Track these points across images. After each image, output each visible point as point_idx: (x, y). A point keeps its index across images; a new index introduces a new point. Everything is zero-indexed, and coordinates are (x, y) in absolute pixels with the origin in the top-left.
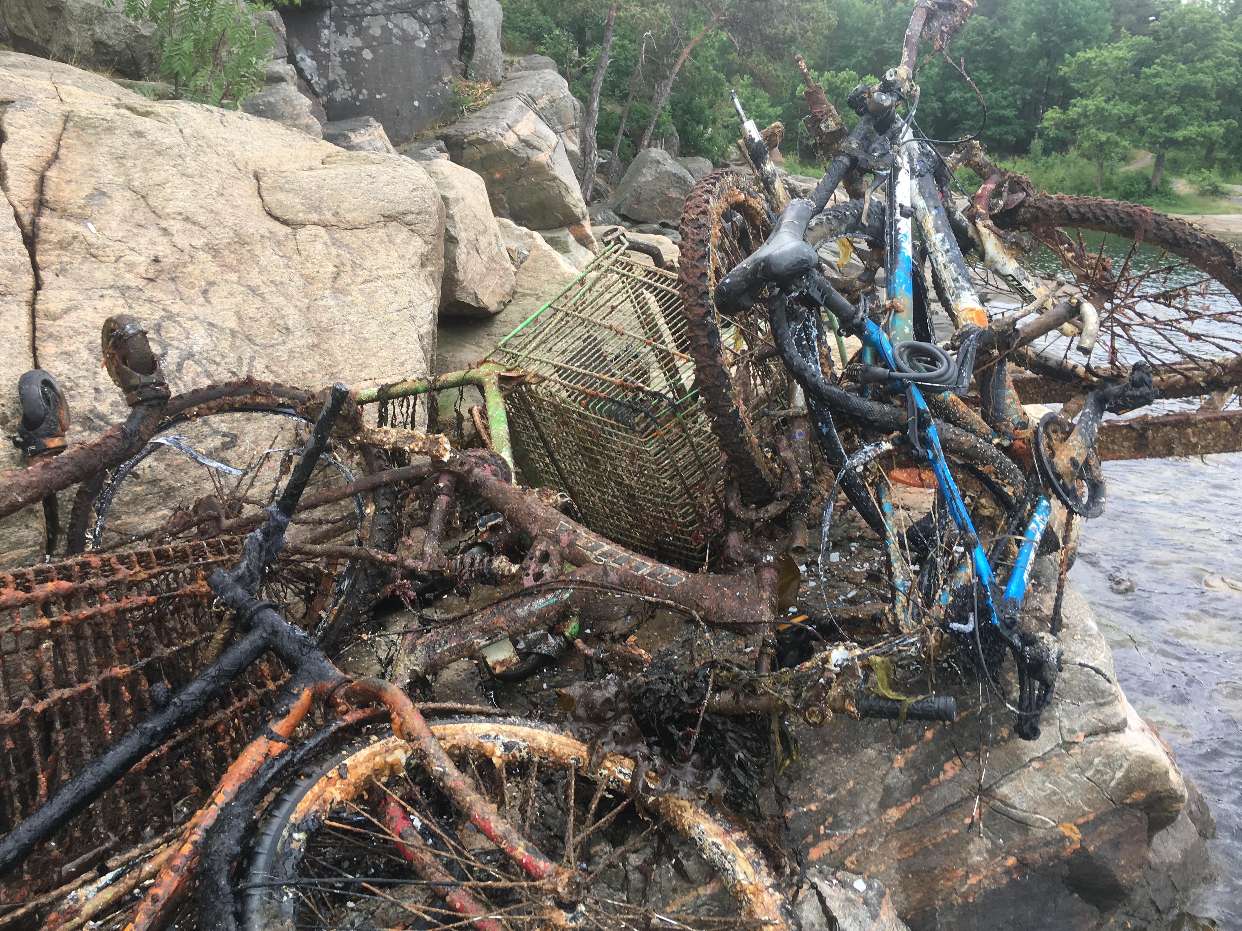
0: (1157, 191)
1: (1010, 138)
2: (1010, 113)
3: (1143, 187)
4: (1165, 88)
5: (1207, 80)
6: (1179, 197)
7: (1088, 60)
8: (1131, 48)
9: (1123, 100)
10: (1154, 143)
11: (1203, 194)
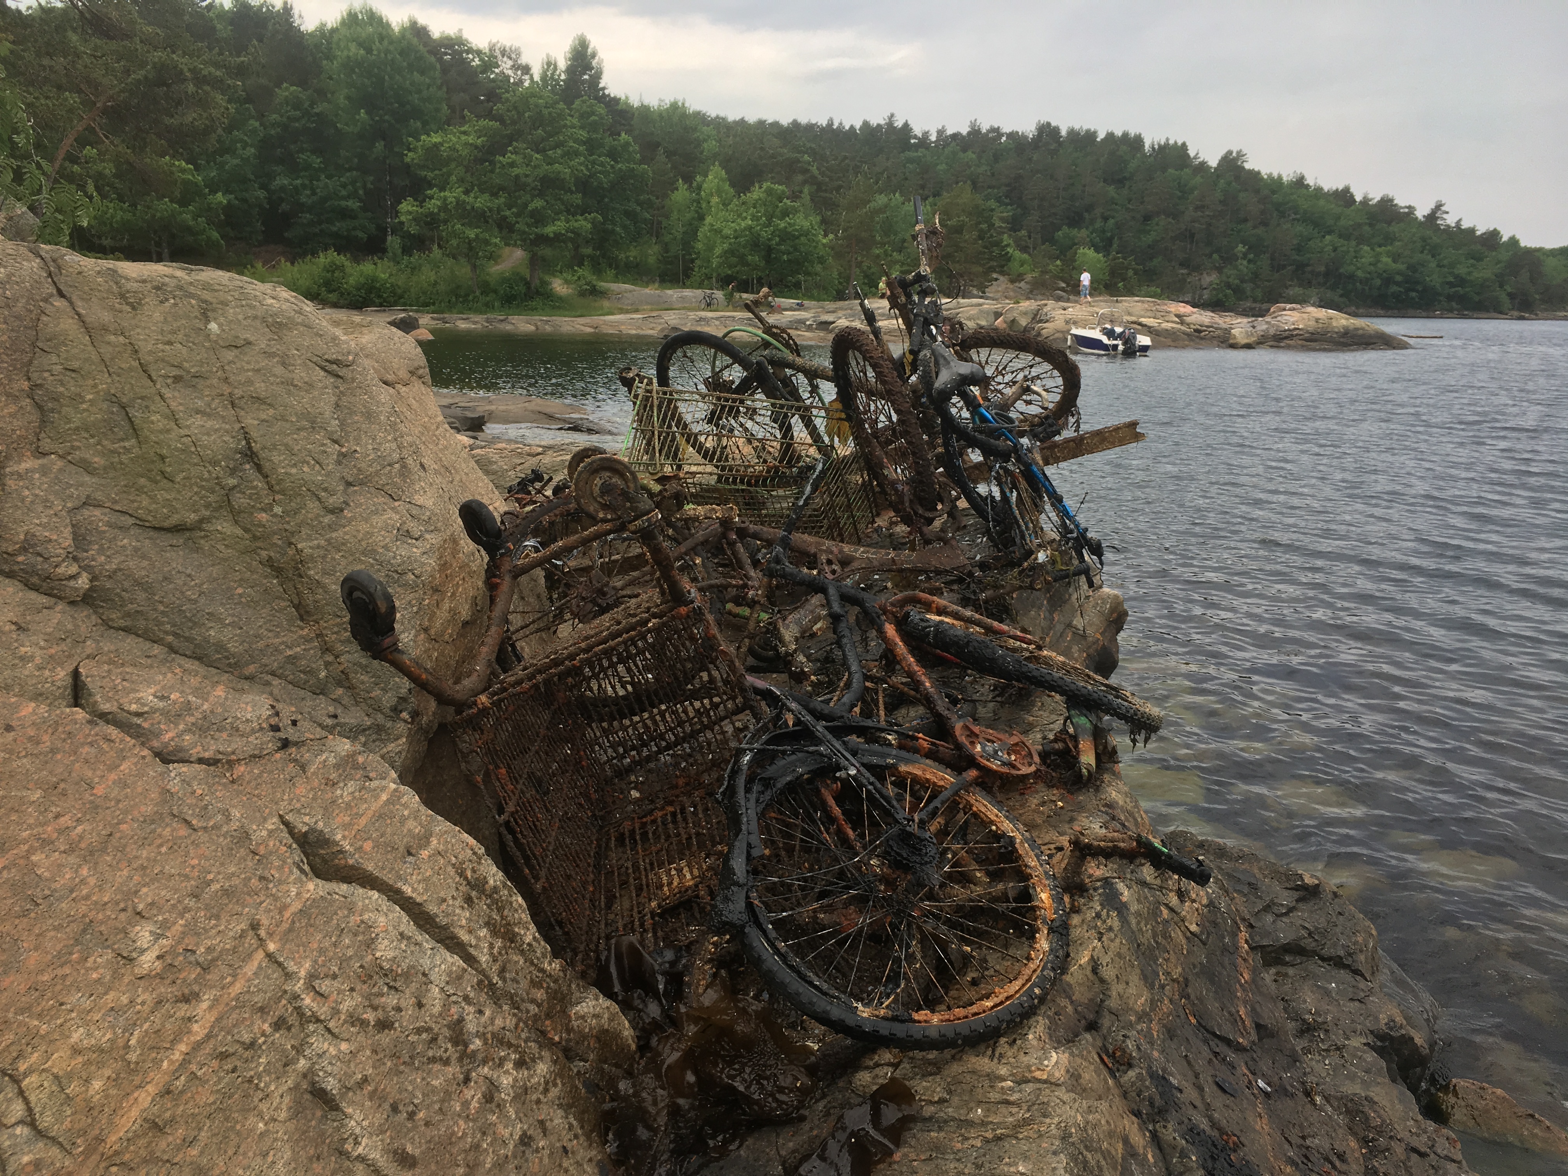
0: (538, 293)
1: (360, 234)
2: (353, 204)
3: (522, 289)
4: (523, 179)
5: (564, 171)
6: (560, 299)
7: (436, 145)
8: (480, 133)
9: (482, 191)
10: (524, 240)
11: (582, 294)
